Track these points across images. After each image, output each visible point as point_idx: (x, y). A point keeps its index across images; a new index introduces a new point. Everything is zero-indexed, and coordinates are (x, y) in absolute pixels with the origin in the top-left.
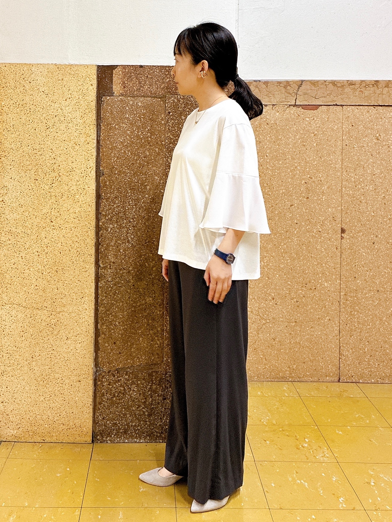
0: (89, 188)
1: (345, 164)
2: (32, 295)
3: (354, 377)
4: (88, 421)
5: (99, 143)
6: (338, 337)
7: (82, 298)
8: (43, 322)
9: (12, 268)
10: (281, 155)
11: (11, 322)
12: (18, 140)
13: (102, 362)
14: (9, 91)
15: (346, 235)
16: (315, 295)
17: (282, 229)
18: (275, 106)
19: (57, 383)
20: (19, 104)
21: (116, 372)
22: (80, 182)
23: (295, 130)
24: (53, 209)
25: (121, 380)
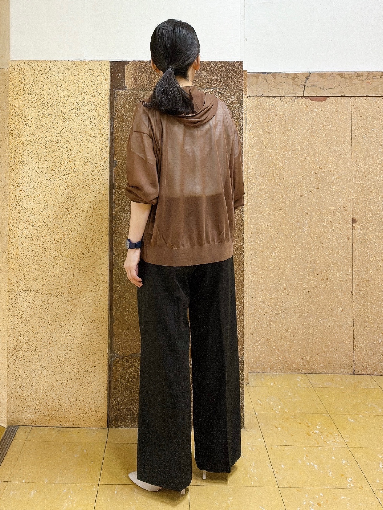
0: (103, 178)
1: (355, 154)
2: (49, 282)
3: (368, 369)
4: (102, 406)
5: (113, 135)
6: (352, 328)
7: (97, 285)
8: (60, 308)
9: (29, 255)
10: (290, 145)
11: (28, 308)
12: (36, 133)
13: (116, 348)
14: (28, 86)
15: (357, 225)
16: (327, 285)
17: (293, 219)
18: (284, 97)
19: (73, 368)
20: (37, 99)
21: (130, 358)
22: (95, 172)
23: (304, 120)
24: (70, 199)
25: (134, 365)
